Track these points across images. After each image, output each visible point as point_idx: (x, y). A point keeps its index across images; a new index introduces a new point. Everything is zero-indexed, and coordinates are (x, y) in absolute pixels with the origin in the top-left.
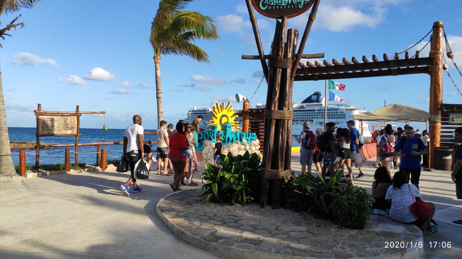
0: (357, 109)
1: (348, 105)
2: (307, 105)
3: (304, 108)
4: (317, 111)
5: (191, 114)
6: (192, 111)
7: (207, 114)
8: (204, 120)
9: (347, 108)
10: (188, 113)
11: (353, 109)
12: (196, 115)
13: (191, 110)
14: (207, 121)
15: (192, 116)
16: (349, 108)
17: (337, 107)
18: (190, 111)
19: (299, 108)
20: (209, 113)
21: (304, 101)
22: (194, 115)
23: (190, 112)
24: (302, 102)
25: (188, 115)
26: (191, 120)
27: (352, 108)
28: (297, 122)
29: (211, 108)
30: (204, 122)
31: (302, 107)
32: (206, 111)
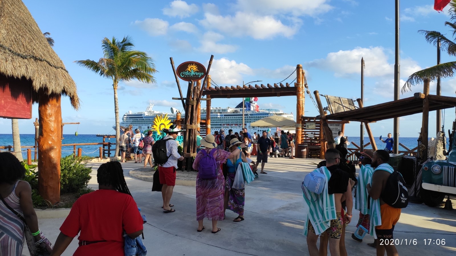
0: (285, 114)
1: (277, 110)
2: (241, 110)
3: (238, 112)
4: (250, 116)
5: (126, 118)
6: (128, 115)
7: (143, 118)
8: (140, 125)
9: (276, 113)
10: (123, 118)
11: (282, 114)
12: (131, 119)
13: (126, 114)
14: (143, 125)
15: (127, 121)
16: (278, 113)
17: (267, 112)
18: (124, 115)
19: (233, 112)
20: (144, 117)
21: (237, 106)
22: (129, 120)
23: (125, 117)
24: (236, 106)
25: (123, 119)
26: (126, 124)
27: (280, 113)
28: (232, 126)
29: (147, 112)
30: (140, 126)
31: (236, 111)
32: (141, 115)
